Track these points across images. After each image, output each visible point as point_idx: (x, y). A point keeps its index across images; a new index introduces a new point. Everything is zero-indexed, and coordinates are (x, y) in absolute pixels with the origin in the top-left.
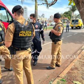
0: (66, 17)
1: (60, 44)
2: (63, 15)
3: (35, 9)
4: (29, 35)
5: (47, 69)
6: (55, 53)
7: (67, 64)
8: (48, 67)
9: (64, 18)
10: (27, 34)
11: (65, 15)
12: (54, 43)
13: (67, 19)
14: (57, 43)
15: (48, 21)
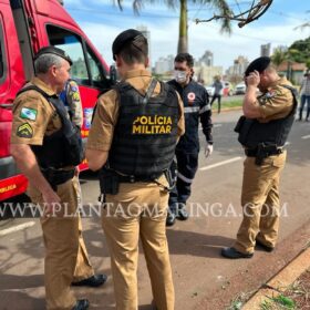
0: (298, 61)
2: (286, 54)
3: (181, 35)
4: (163, 130)
5: (224, 255)
6: (255, 198)
7: (298, 241)
8: (226, 248)
9: (289, 64)
10: (157, 127)
11: (293, 55)
13: (302, 71)
15: (225, 77)
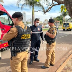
1: (54, 46)
2: (56, 19)
4: (28, 38)
5: (42, 68)
9: (56, 21)
11: (57, 19)
12: (49, 44)
13: (59, 23)
14: (51, 44)
